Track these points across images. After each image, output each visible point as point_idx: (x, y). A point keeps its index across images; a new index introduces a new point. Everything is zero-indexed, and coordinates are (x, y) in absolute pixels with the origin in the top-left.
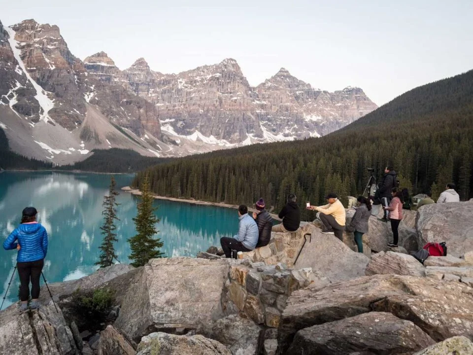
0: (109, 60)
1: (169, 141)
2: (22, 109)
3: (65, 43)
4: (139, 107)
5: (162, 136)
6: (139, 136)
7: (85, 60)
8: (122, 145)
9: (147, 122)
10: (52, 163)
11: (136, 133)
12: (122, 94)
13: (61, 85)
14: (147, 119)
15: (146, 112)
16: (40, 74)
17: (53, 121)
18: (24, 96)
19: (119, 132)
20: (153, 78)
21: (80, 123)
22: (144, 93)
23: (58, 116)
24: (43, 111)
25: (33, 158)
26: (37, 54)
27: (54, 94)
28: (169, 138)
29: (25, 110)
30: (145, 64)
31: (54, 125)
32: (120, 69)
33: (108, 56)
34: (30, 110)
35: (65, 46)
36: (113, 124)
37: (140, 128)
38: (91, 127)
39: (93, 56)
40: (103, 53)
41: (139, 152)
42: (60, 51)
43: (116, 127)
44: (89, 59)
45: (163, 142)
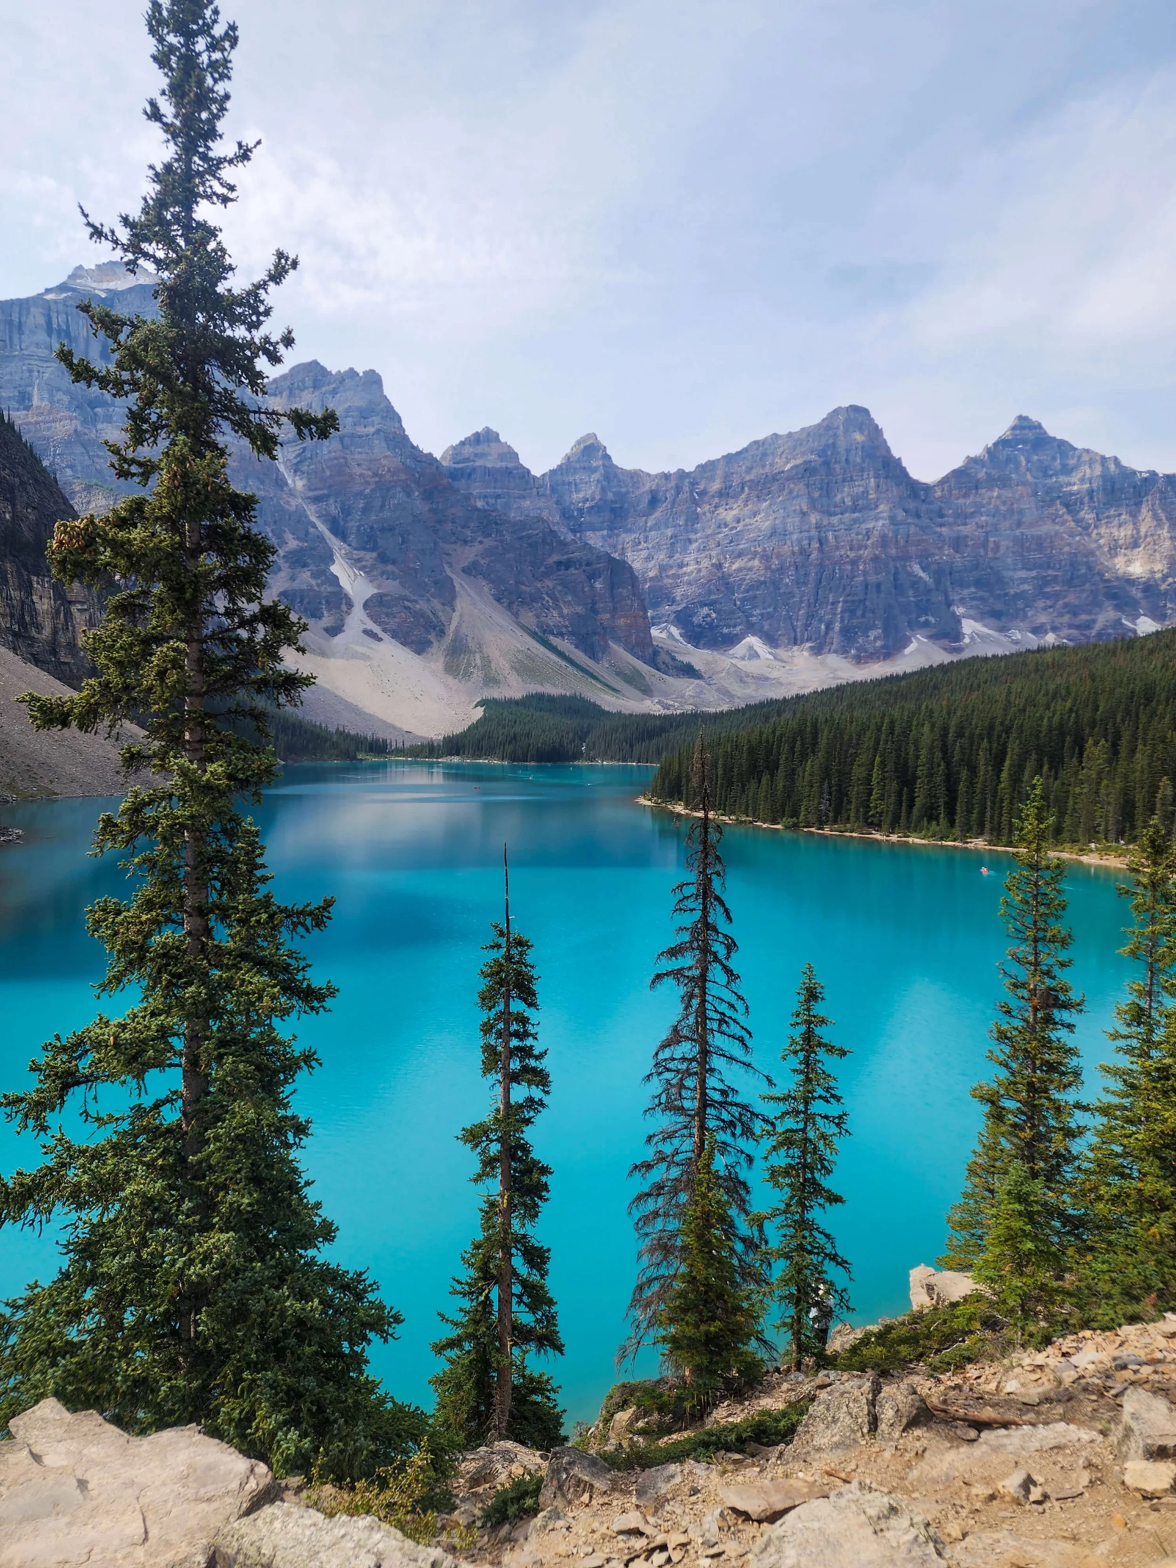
0: (506, 450)
1: (676, 668)
2: (301, 601)
3: (397, 414)
4: (592, 576)
5: (656, 653)
6: (593, 656)
7: (443, 457)
8: (554, 685)
9: (613, 617)
10: (385, 741)
11: (585, 651)
12: (544, 542)
13: (391, 529)
14: (615, 608)
15: (612, 586)
16: (339, 506)
17: (377, 629)
18: (305, 565)
19: (542, 649)
20: (623, 490)
21: (442, 633)
22: (598, 533)
23: (387, 615)
24: (350, 605)
25: (341, 729)
26: (330, 452)
27: (374, 555)
28: (674, 659)
29: (309, 603)
30: (600, 453)
31: (380, 640)
32: (533, 473)
33: (502, 439)
34: (320, 603)
35: (397, 425)
36: (525, 629)
37: (595, 634)
38: (469, 639)
39: (462, 443)
40: (488, 431)
41: (598, 703)
42: (386, 439)
43: (534, 635)
44: (456, 451)
45: (658, 670)
